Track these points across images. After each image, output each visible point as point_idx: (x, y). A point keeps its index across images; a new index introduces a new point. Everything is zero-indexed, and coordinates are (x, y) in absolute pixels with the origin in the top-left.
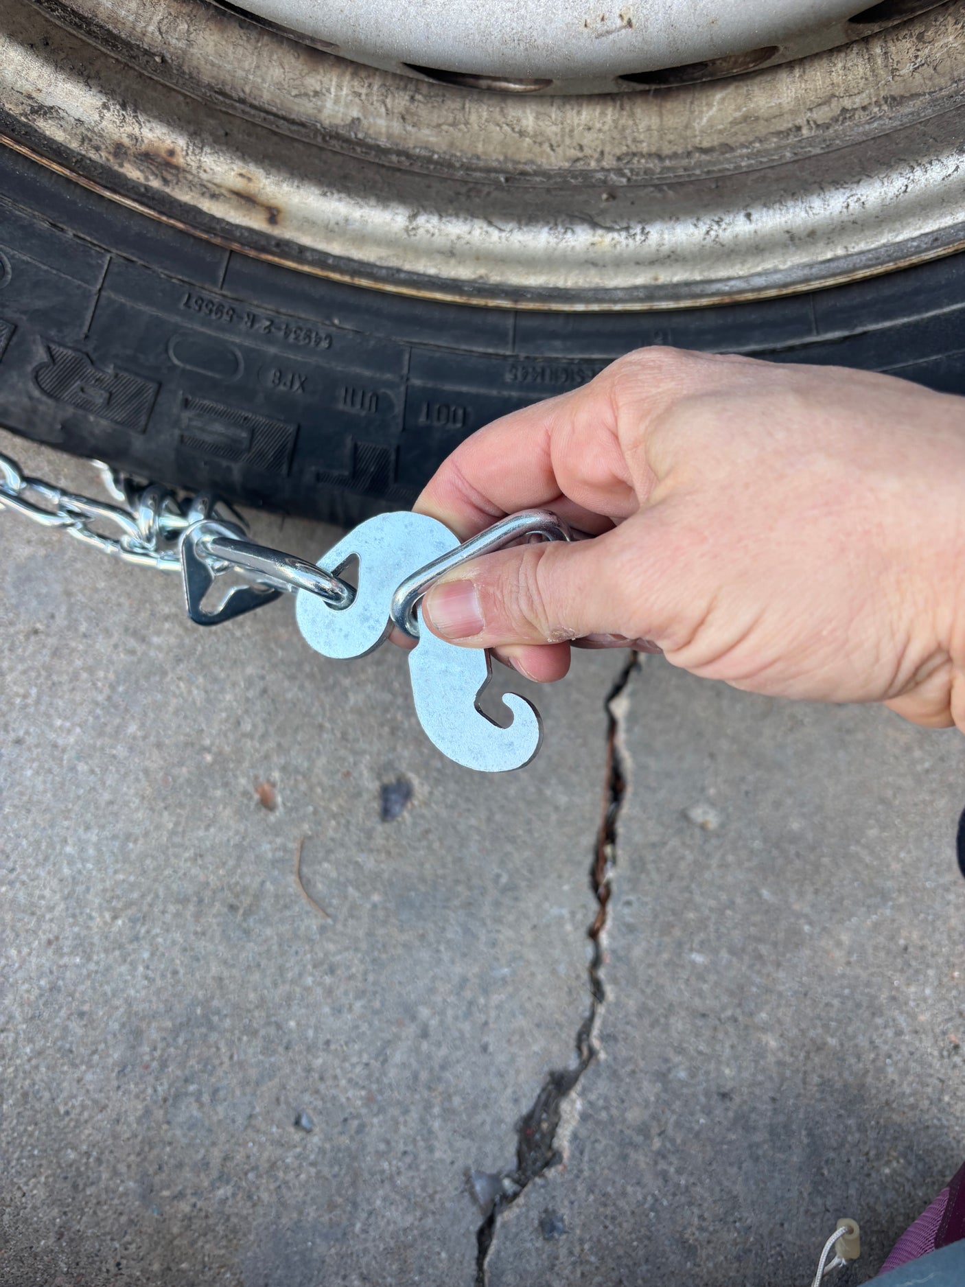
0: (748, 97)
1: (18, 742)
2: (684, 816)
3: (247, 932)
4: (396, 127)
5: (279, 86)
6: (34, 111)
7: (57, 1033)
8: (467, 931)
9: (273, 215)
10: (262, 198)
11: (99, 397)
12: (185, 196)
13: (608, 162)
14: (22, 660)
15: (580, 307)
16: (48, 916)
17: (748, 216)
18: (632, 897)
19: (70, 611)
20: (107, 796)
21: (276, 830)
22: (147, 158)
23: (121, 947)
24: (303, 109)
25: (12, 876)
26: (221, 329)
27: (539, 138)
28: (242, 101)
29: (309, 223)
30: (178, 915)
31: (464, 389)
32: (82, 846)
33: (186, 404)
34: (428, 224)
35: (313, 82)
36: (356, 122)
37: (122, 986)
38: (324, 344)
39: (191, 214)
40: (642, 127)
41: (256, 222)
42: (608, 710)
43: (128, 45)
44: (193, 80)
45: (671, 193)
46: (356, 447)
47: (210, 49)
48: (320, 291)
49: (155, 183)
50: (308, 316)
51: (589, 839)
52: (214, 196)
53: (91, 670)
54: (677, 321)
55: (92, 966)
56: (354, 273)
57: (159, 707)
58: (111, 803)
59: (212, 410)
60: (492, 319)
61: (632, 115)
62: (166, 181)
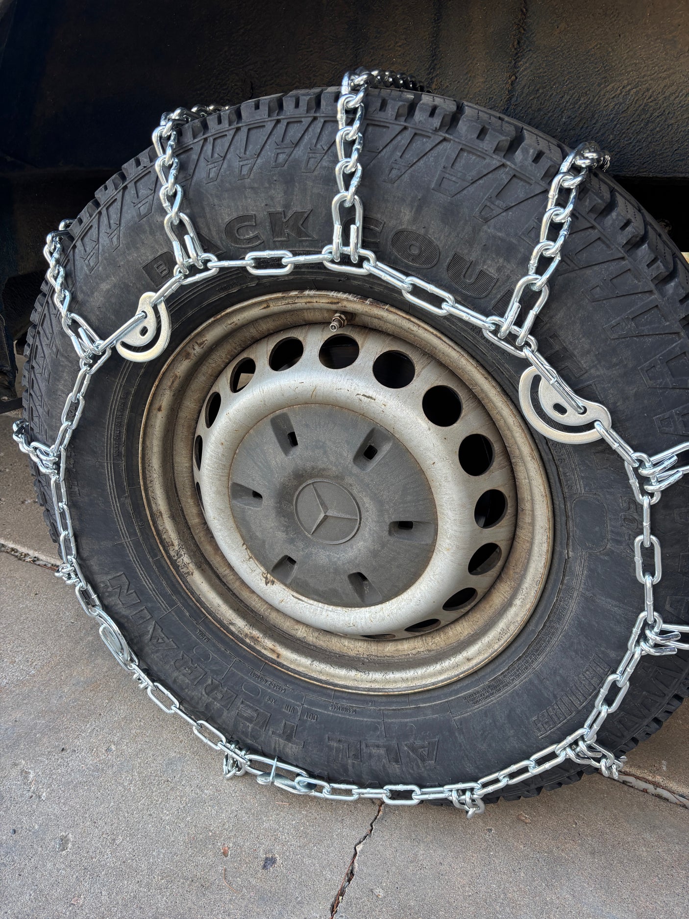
0: (397, 645)
1: (150, 815)
2: (372, 891)
3: (204, 895)
4: (314, 640)
5: (288, 626)
6: (230, 624)
7: (131, 912)
8: (280, 913)
9: (278, 656)
10: (277, 651)
11: (219, 696)
12: (258, 648)
13: (365, 656)
14: (160, 789)
15: (350, 691)
16: (141, 873)
17: (393, 673)
18: (343, 915)
19: (181, 777)
20: (173, 839)
21: (225, 863)
22: (252, 638)
23: (161, 889)
24: (293, 632)
25: (133, 858)
26: (258, 683)
27: (348, 648)
28: (279, 629)
29: (287, 659)
30: (183, 883)
31: (318, 710)
32: (159, 853)
33: (242, 702)
34: (316, 663)
35: (296, 627)
36: (305, 637)
37: (157, 902)
38: (283, 691)
39: (259, 652)
40: (373, 648)
41: (274, 657)
42: (355, 848)
43: (256, 613)
44: (268, 622)
45: (377, 665)
46: (285, 723)
47: (274, 616)
48: (285, 677)
49: (252, 644)
50: (281, 683)
51: (335, 893)
52: (265, 649)
53: (181, 797)
54: (376, 699)
55: (149, 893)
56: (295, 673)
57: (199, 813)
58: (173, 841)
59: (249, 706)
60: (329, 691)
61: (371, 645)
62: (255, 644)
